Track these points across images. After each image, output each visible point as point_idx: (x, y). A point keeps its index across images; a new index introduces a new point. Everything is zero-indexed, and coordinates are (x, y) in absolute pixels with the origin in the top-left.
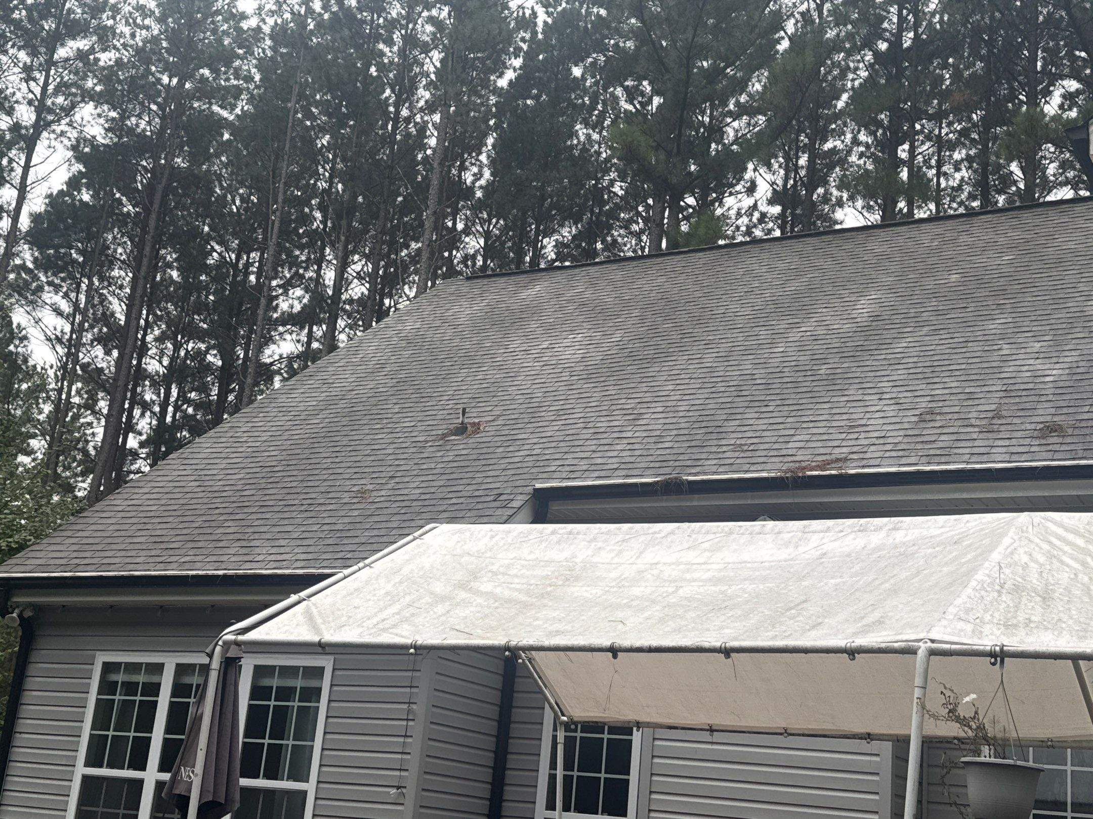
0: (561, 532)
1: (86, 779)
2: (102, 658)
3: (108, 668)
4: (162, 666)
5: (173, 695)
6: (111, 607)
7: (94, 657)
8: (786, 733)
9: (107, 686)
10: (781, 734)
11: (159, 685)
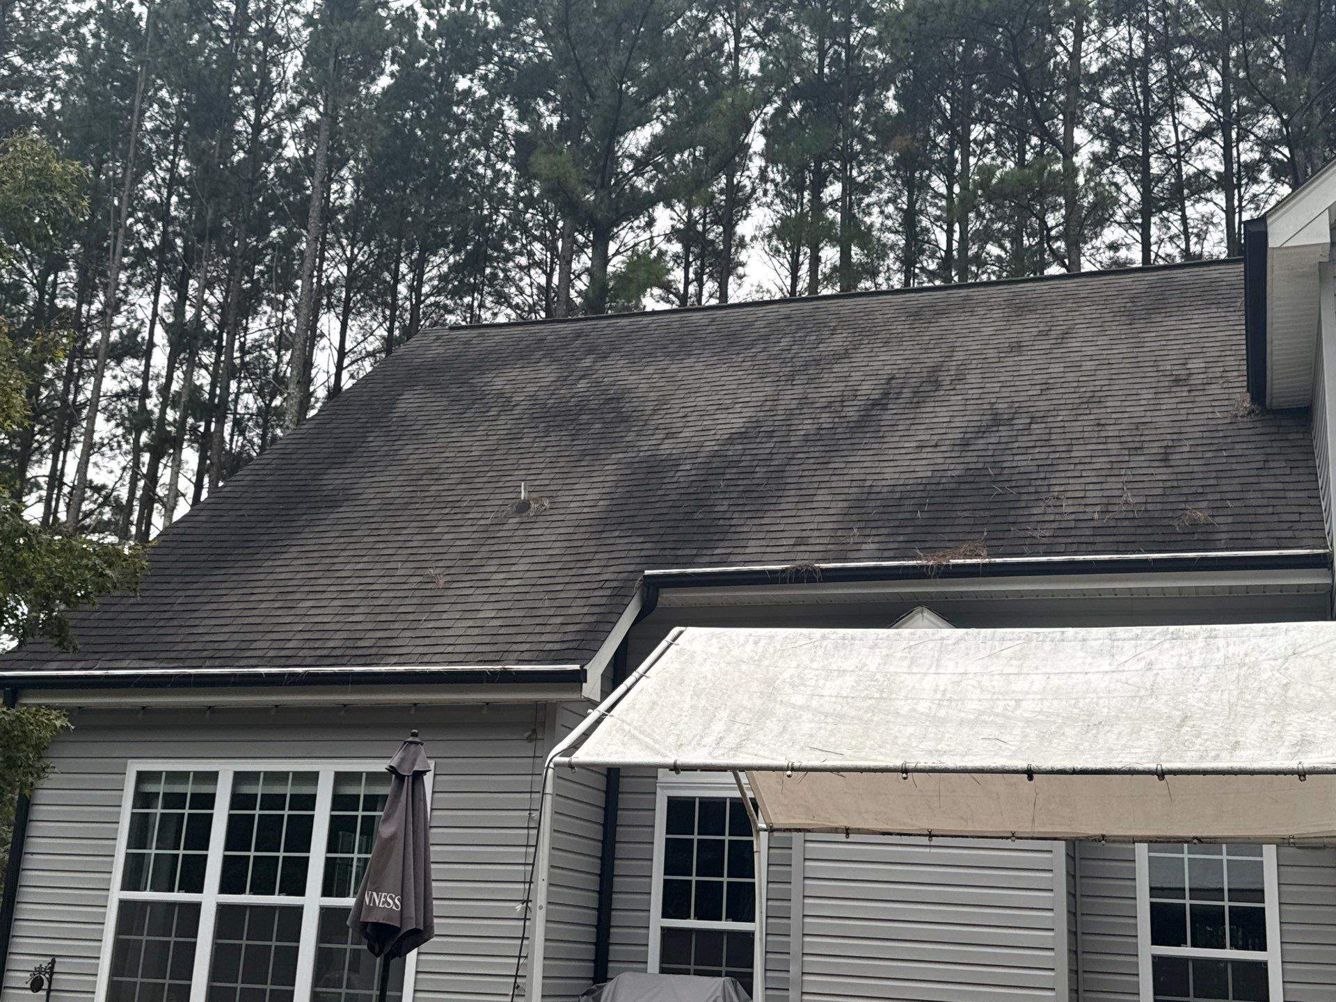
0: (833, 637)
1: (123, 904)
2: (135, 767)
3: (142, 777)
4: (215, 774)
5: (233, 806)
6: (144, 708)
7: (125, 765)
8: (1014, 836)
9: (143, 799)
10: (1007, 838)
11: (213, 796)
